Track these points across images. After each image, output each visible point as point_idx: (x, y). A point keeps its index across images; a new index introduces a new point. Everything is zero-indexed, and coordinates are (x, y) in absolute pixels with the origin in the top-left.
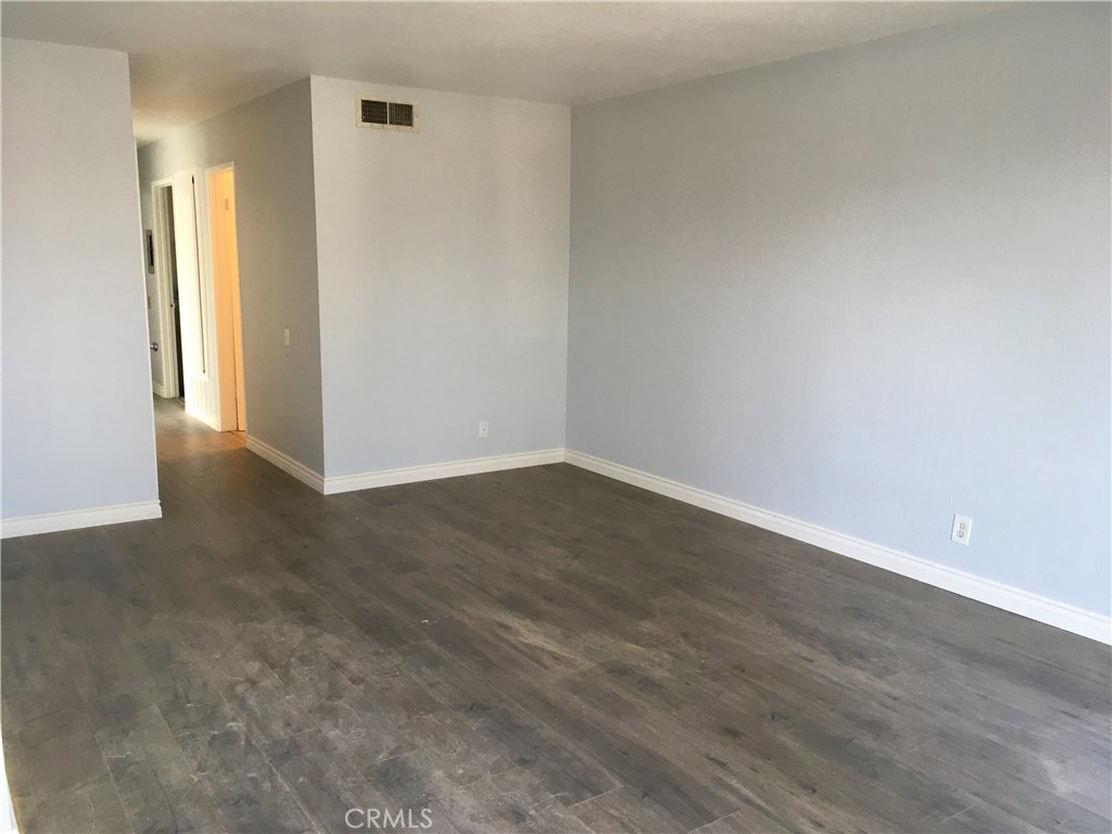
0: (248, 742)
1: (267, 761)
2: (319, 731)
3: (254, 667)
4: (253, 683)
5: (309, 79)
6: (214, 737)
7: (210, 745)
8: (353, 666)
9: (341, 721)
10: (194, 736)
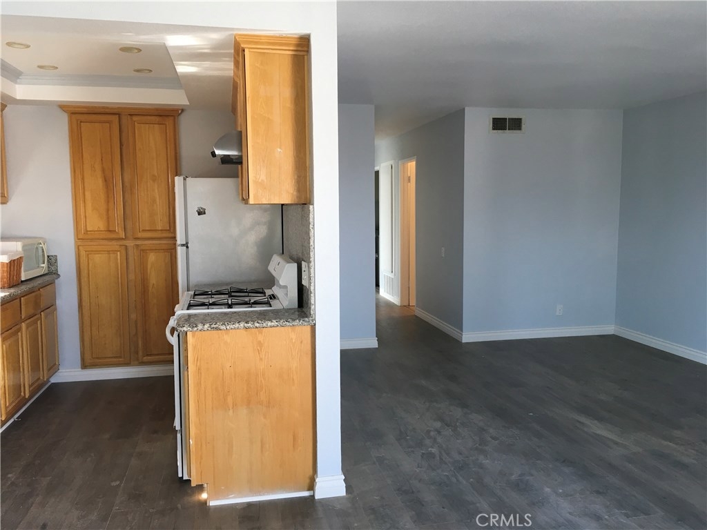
0: (441, 459)
1: (452, 469)
2: (477, 459)
3: (438, 425)
4: (439, 432)
5: (464, 109)
6: (423, 454)
7: (422, 457)
8: (491, 430)
9: (488, 456)
10: (413, 452)
